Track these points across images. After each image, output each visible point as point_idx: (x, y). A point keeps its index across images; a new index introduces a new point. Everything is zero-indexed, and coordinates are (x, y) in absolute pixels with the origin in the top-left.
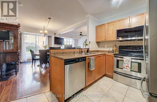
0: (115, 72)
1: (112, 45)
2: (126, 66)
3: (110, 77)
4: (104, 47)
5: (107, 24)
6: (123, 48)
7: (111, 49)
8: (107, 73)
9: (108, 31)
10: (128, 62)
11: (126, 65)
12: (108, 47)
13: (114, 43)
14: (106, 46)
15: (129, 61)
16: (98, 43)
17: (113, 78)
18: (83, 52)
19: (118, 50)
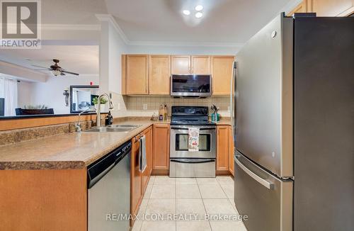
0: (174, 160)
1: (158, 105)
2: (193, 144)
3: (162, 172)
4: (141, 109)
5: (153, 57)
6: (179, 111)
7: (157, 114)
8: (157, 167)
9: (154, 73)
10: (196, 136)
11: (193, 142)
12: (150, 108)
13: (163, 100)
14: (145, 106)
15: (197, 133)
16: (127, 98)
17: (168, 175)
18: (99, 124)
19: (170, 114)
